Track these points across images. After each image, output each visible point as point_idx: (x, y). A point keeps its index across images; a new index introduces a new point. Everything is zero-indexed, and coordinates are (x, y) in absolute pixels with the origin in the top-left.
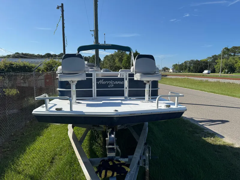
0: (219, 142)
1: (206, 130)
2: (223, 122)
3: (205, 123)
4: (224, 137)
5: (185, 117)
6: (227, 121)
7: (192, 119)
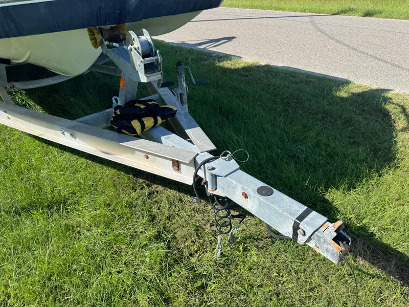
0: (240, 64)
1: (213, 53)
2: (230, 39)
3: (207, 45)
4: (241, 58)
5: (172, 43)
6: (234, 38)
7: (183, 43)
